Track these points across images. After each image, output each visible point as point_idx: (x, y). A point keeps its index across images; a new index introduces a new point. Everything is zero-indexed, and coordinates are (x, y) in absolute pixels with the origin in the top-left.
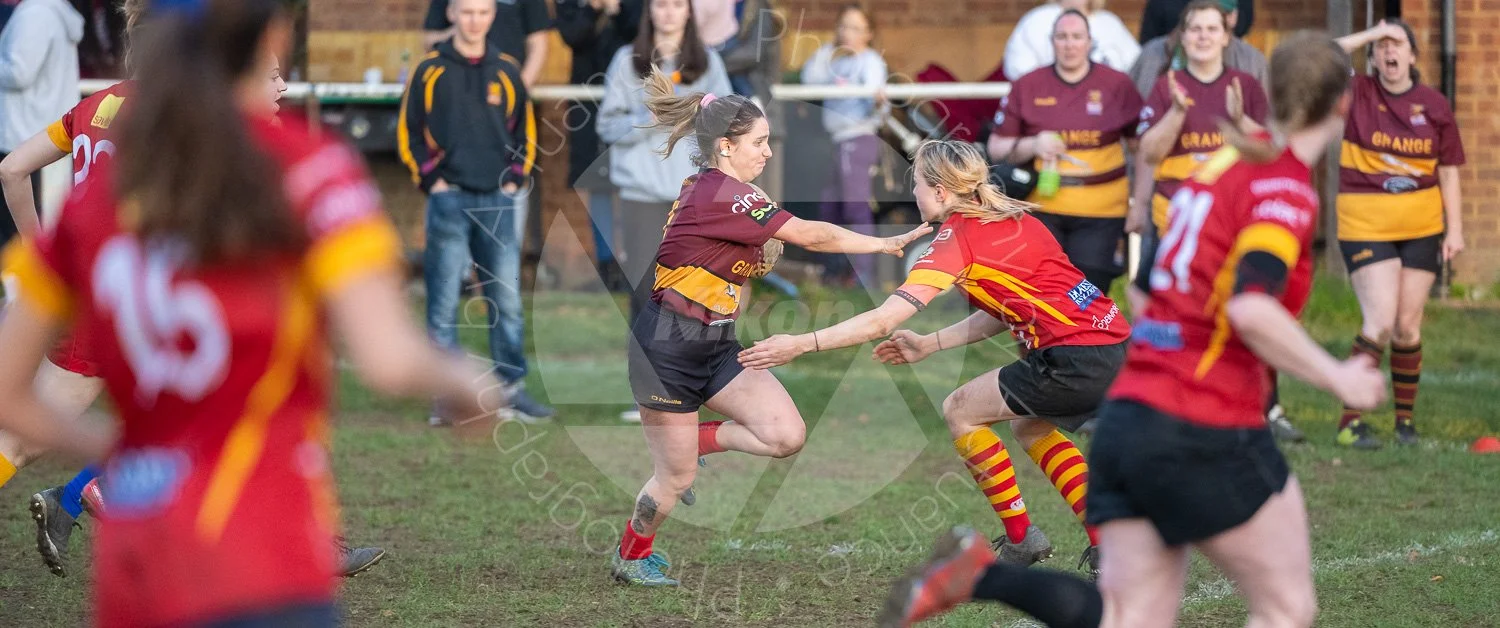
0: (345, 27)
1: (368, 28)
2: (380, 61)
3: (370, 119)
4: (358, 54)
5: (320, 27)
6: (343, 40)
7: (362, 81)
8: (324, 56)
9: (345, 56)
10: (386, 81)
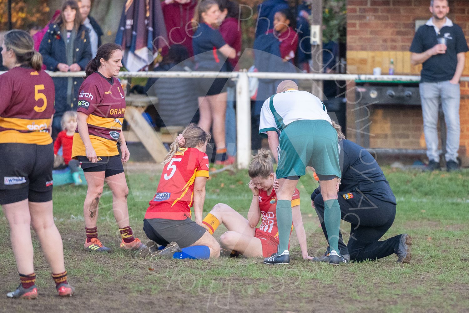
0: (363, 49)
1: (373, 49)
2: (380, 64)
3: (377, 90)
4: (370, 60)
5: (352, 49)
6: (363, 55)
7: (372, 74)
8: (354, 62)
9: (363, 62)
10: (383, 74)
